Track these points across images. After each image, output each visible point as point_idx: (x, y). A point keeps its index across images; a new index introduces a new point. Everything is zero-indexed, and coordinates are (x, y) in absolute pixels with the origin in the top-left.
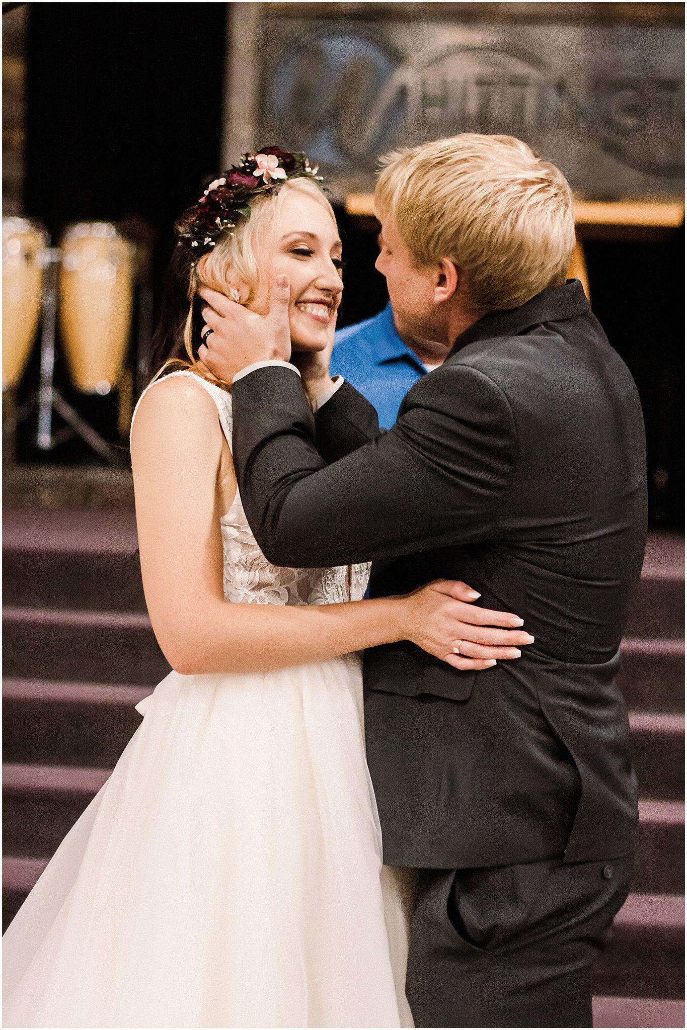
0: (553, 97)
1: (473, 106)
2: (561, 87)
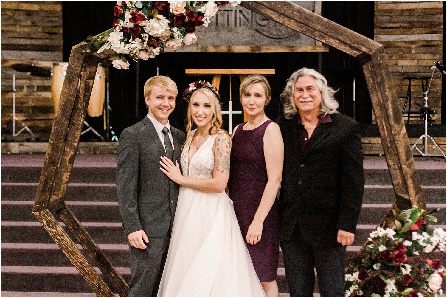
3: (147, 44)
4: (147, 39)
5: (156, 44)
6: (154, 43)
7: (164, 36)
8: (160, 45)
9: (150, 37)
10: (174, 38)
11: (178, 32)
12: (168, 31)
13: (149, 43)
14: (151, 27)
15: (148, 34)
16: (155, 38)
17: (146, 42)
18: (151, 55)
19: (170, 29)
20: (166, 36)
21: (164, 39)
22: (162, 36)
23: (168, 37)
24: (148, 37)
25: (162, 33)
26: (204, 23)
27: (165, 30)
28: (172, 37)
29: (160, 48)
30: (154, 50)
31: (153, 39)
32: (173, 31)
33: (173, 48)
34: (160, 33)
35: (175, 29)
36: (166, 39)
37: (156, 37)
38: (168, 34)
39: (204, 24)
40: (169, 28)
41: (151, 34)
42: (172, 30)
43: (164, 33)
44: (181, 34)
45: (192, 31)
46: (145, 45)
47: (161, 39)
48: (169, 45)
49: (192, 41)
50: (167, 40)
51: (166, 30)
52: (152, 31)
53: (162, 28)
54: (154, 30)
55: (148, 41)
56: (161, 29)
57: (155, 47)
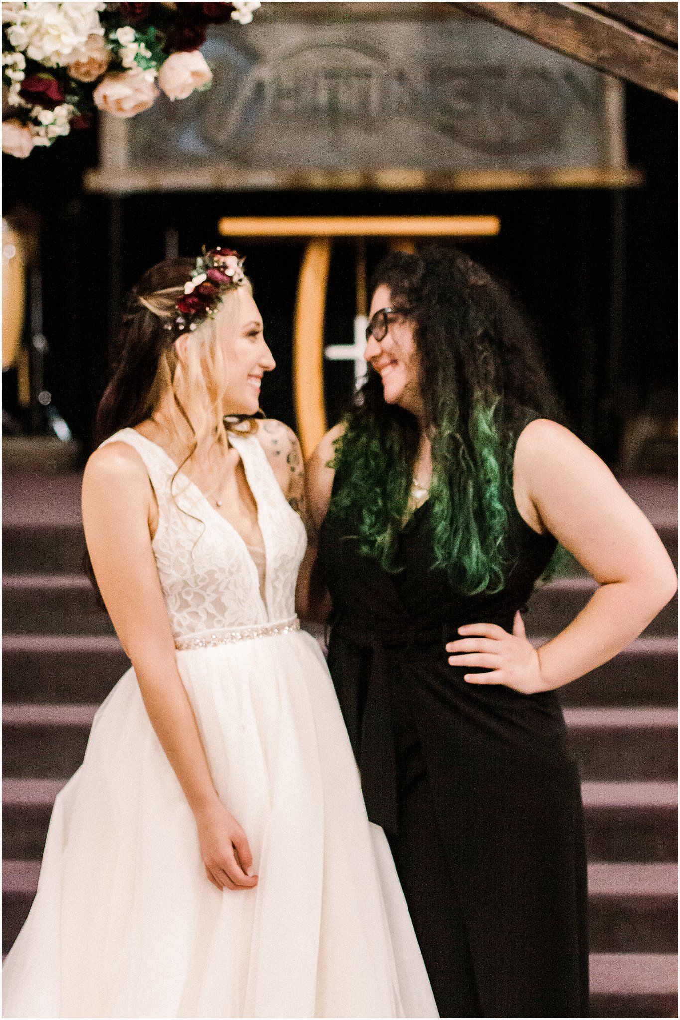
0: (395, 87)
1: (323, 97)
2: (401, 76)
3: (22, 94)
4: (21, 76)
5: (54, 94)
6: (48, 88)
7: (84, 60)
8: (68, 97)
9: (33, 67)
10: (124, 69)
11: (135, 46)
12: (101, 43)
13: (31, 89)
14: (32, 28)
15: (24, 53)
16: (50, 70)
17: (17, 87)
18: (38, 135)
19: (106, 35)
20: (92, 61)
21: (87, 73)
22: (78, 65)
23: (100, 65)
24: (22, 65)
25: (75, 50)
26: (234, 9)
27: (84, 39)
28: (115, 67)
29: (71, 107)
30: (45, 116)
31: (45, 76)
32: (116, 42)
33: (120, 109)
34: (66, 51)
35: (125, 35)
36: (95, 73)
37: (55, 66)
38: (101, 55)
39: (234, 16)
40: (101, 32)
41: (35, 54)
42: (112, 36)
43: (83, 49)
44: (149, 54)
45: (190, 44)
46: (15, 99)
47: (73, 73)
48: (105, 97)
49: (190, 80)
50: (99, 80)
51: (91, 36)
52: (39, 44)
53: (75, 29)
54: (46, 39)
55: (23, 83)
56: (71, 34)
57: (50, 105)
